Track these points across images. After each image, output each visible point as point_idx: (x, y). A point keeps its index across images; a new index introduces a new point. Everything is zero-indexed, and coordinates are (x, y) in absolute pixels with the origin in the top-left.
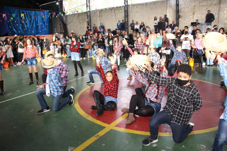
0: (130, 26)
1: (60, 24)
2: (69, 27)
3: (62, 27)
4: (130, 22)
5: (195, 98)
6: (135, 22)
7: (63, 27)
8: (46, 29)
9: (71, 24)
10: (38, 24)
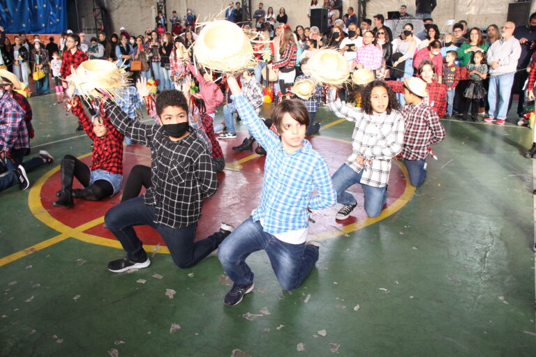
0: (254, 18)
1: (94, 10)
2: (115, 16)
3: (100, 17)
4: (255, 8)
5: (196, 167)
6: (266, 9)
7: (100, 15)
8: (58, 20)
9: (120, 9)
10: (36, 7)
